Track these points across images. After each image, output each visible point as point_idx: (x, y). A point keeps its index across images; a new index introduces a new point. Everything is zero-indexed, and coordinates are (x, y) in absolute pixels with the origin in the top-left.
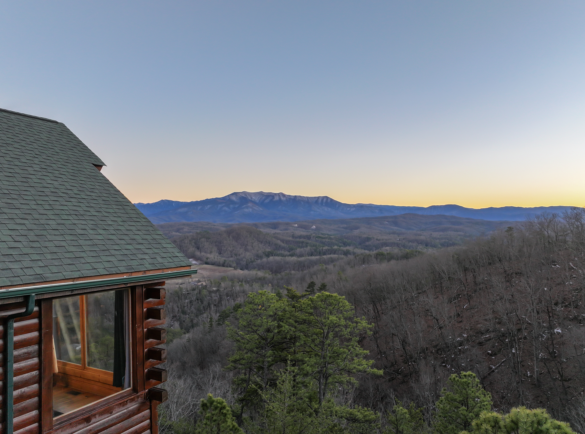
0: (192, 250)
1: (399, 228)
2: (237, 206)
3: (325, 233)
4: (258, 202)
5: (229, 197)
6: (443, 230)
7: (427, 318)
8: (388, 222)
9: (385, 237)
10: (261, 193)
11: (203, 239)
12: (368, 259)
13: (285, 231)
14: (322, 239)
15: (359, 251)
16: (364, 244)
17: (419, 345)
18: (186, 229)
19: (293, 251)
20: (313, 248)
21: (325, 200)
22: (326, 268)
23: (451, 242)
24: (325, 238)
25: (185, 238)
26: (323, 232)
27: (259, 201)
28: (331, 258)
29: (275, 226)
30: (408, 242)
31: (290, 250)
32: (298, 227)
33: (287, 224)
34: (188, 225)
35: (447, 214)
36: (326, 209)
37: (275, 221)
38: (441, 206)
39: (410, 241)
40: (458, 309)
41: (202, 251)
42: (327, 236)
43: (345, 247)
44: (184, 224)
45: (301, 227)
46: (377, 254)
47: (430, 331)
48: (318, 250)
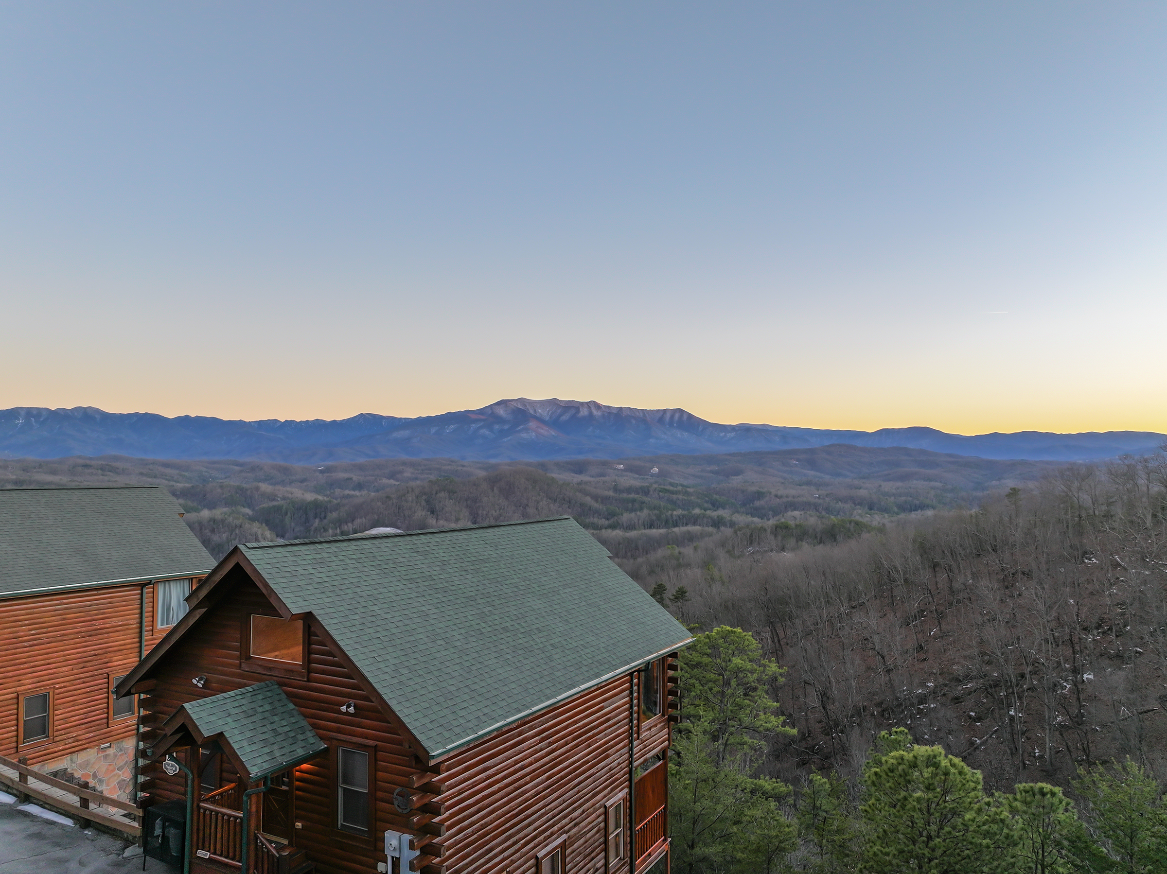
0: (420, 514)
1: (818, 474)
2: (506, 427)
3: (677, 482)
4: (547, 418)
5: (492, 409)
6: (904, 478)
7: (865, 654)
8: (798, 460)
9: (792, 492)
10: (554, 402)
11: (443, 493)
12: (759, 536)
13: (600, 478)
14: (671, 495)
15: (742, 519)
16: (751, 505)
17: (850, 700)
18: (408, 473)
19: (616, 518)
20: (654, 512)
21: (677, 416)
22: (680, 553)
23: (918, 502)
24: (676, 493)
25: (408, 492)
26: (672, 481)
27: (550, 418)
28: (689, 532)
29: (580, 468)
30: (835, 501)
31: (611, 515)
32: (625, 470)
33: (604, 464)
34: (413, 465)
35: (911, 446)
36: (679, 435)
37: (581, 457)
38: (900, 429)
39: (839, 499)
40: (920, 636)
41: (439, 517)
42: (680, 488)
43: (715, 511)
44: (404, 464)
45: (630, 469)
46: (777, 527)
47: (870, 676)
48: (663, 516)
